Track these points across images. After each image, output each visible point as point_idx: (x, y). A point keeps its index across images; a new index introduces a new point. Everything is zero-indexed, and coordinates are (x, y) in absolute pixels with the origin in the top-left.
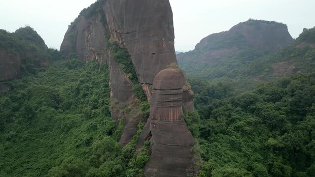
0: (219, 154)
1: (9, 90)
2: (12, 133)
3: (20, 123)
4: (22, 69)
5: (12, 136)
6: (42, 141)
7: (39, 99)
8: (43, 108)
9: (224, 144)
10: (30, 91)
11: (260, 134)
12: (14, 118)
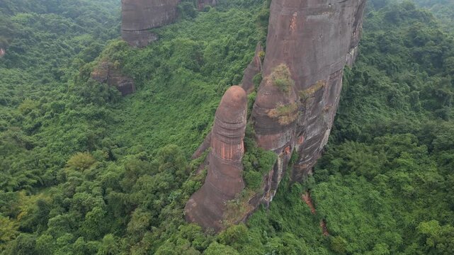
0: (340, 206)
1: (156, 39)
2: (148, 92)
3: (158, 82)
4: (177, 9)
5: (147, 96)
6: (172, 108)
7: (179, 57)
8: (180, 70)
9: (357, 196)
10: (173, 45)
11: (428, 206)
12: (154, 75)
